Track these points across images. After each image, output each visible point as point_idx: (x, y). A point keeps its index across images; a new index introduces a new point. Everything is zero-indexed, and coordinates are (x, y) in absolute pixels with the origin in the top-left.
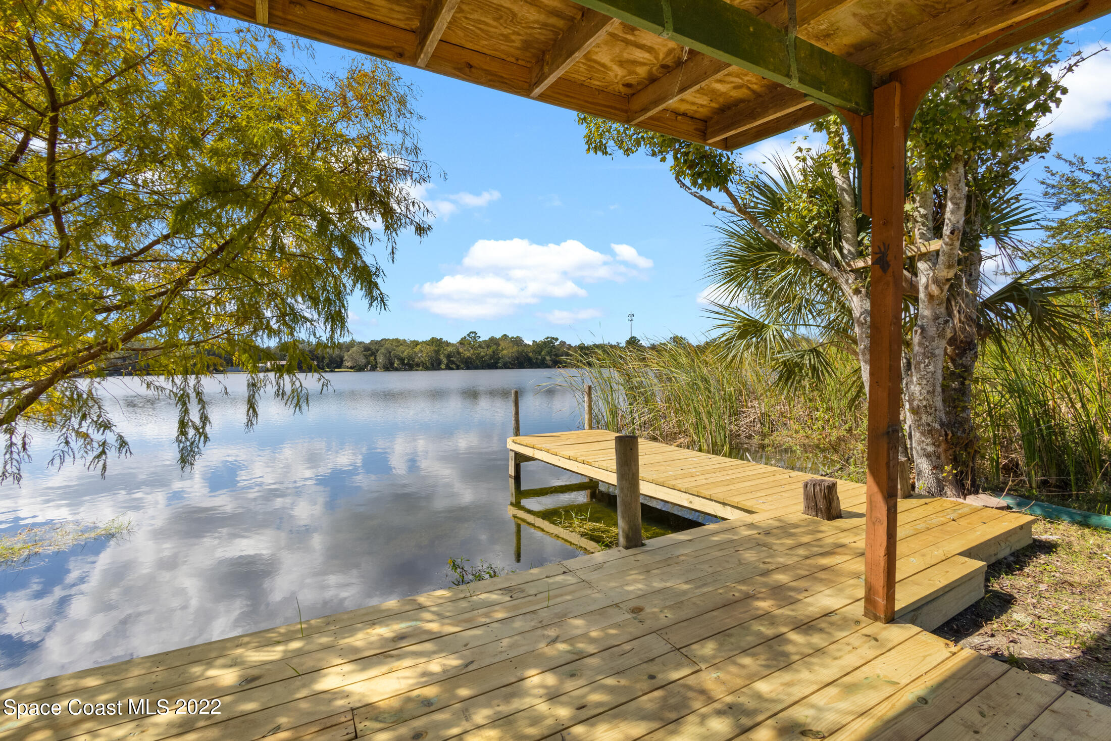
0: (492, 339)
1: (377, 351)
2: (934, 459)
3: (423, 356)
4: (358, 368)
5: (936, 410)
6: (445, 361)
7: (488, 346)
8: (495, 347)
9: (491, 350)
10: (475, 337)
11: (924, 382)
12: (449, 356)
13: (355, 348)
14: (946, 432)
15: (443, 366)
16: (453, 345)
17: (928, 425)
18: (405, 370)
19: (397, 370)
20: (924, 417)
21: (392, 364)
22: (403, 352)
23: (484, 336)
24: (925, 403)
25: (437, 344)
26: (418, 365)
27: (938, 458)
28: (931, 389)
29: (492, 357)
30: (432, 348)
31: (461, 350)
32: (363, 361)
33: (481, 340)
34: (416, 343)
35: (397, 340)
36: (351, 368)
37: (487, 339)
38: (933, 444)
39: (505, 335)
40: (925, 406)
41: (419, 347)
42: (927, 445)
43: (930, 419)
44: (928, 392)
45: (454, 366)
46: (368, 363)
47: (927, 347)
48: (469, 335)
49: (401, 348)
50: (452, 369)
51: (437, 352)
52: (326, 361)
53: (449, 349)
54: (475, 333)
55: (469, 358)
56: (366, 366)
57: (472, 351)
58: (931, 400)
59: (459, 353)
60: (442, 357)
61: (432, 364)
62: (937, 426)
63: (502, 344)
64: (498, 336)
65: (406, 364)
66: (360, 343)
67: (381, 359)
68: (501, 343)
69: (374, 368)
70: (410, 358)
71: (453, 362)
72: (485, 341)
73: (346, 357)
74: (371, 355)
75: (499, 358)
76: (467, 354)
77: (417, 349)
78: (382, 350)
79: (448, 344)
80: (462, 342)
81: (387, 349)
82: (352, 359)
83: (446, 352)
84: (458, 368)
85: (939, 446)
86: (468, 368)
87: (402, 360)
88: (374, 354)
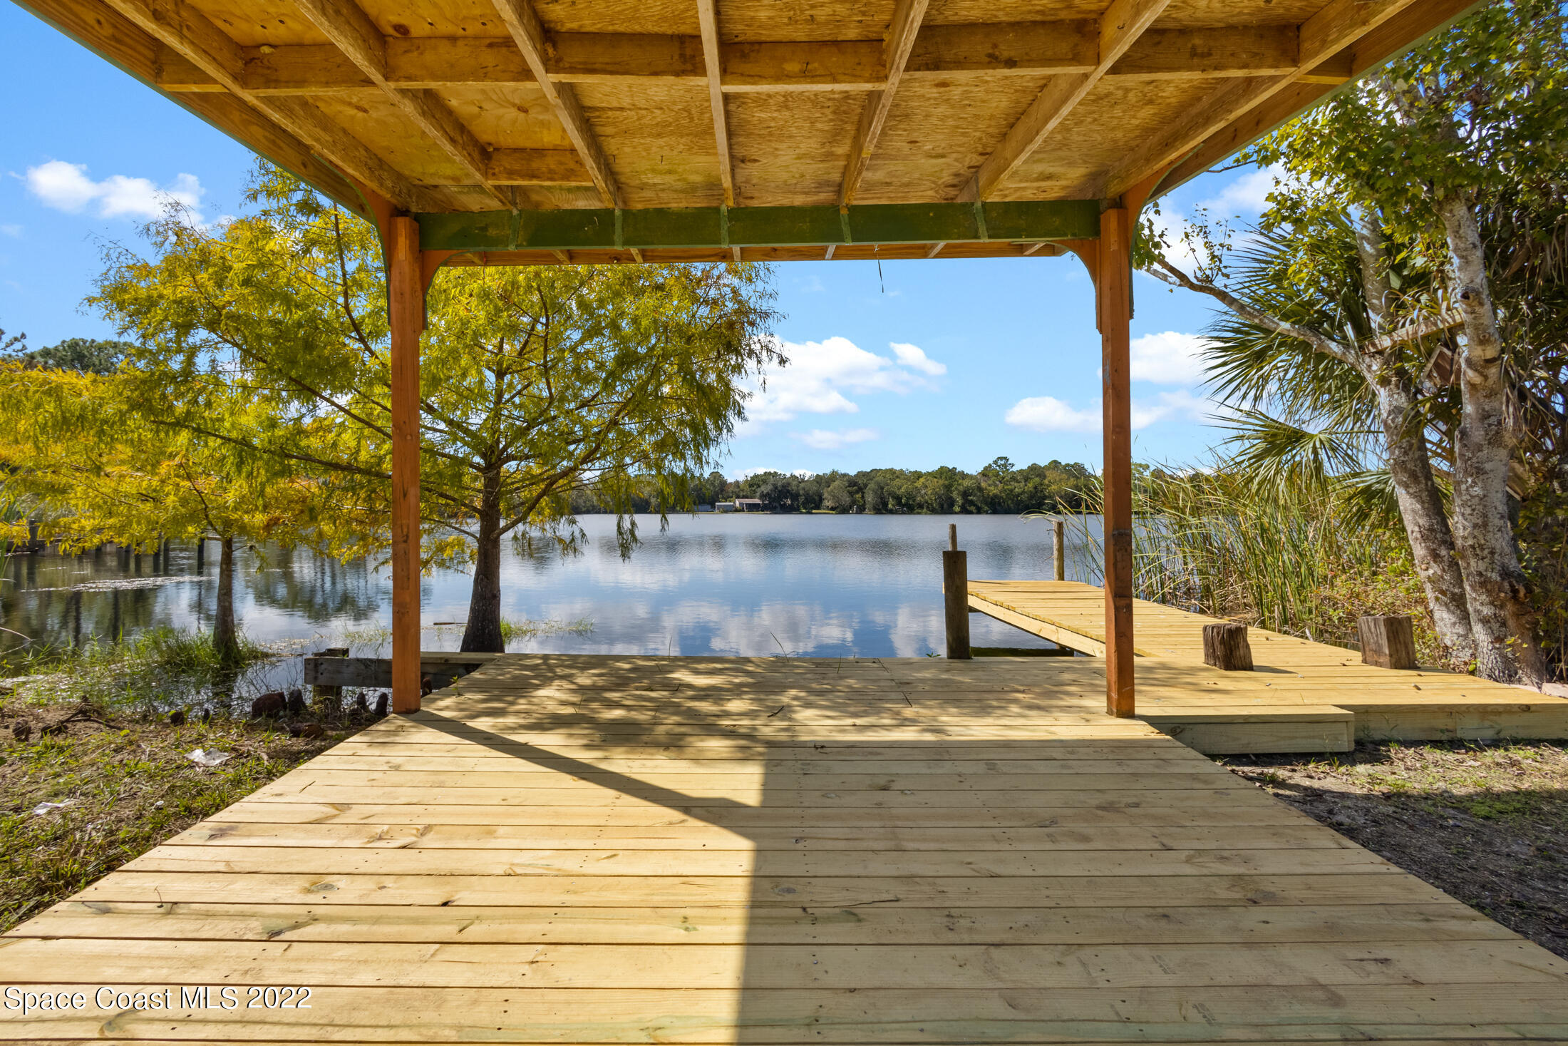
0: (1034, 468)
1: (866, 486)
2: (1496, 626)
3: (928, 493)
4: (842, 510)
5: (1492, 553)
6: (960, 501)
7: (1027, 479)
8: (1037, 480)
9: (1030, 485)
10: (1005, 465)
11: (1468, 511)
12: (965, 494)
13: (836, 483)
14: (1512, 586)
15: (957, 509)
16: (971, 477)
17: (1480, 574)
18: (903, 513)
19: (891, 512)
20: (1473, 562)
21: (885, 504)
22: (899, 488)
23: (1020, 463)
24: (1470, 542)
25: (948, 475)
26: (921, 506)
27: (1504, 624)
28: (1480, 521)
29: (1032, 497)
30: (941, 482)
31: (983, 485)
32: (847, 499)
33: (1014, 469)
34: (918, 475)
35: (892, 471)
36: (832, 509)
37: (1025, 467)
38: (1492, 603)
39: (1055, 462)
40: (1473, 547)
41: (922, 480)
42: (1482, 604)
43: (1482, 566)
44: (1475, 526)
45: (973, 508)
46: (854, 502)
47: (1470, 459)
48: (995, 462)
49: (897, 482)
50: (970, 513)
51: (948, 488)
52: (802, 499)
53: (966, 483)
54: (1006, 459)
55: (995, 496)
56: (851, 507)
57: (1000, 486)
58: (1481, 537)
59: (980, 489)
60: (955, 495)
61: (942, 506)
62: (1495, 576)
63: (1050, 475)
64: (1043, 462)
65: (904, 506)
66: (845, 475)
67: (870, 498)
68: (1047, 473)
69: (861, 510)
70: (910, 496)
71: (972, 503)
72: (1021, 471)
73: (826, 495)
74: (857, 492)
75: (1045, 497)
76: (994, 491)
77: (919, 483)
78: (872, 485)
79: (964, 476)
80: (986, 473)
81: (878, 484)
82: (834, 497)
83: (961, 488)
84: (979, 511)
85: (1502, 607)
86: (995, 512)
87: (898, 499)
88: (861, 490)
